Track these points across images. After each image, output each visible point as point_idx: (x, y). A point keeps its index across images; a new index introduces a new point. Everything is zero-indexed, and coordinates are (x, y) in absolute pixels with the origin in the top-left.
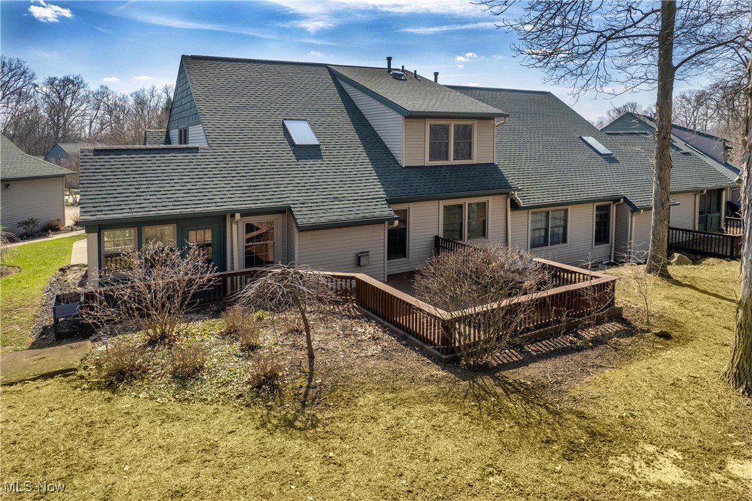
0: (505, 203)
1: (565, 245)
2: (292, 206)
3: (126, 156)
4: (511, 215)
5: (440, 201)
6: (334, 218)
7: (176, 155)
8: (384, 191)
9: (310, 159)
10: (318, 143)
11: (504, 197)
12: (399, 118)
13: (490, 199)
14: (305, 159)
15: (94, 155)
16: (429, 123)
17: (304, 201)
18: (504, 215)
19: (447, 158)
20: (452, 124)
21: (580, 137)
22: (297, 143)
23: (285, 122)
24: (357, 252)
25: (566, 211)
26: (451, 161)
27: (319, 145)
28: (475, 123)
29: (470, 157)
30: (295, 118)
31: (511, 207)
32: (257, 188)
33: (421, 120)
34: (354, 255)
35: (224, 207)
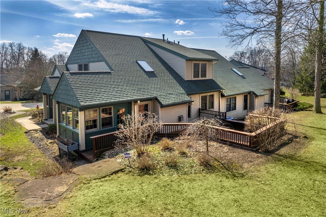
0: (219, 95)
1: (235, 111)
2: (157, 97)
3: (84, 76)
4: (221, 99)
5: (201, 94)
6: (173, 102)
7: (104, 75)
8: (184, 90)
9: (153, 77)
10: (153, 71)
11: (218, 92)
12: (184, 61)
13: (215, 93)
14: (152, 77)
15: (71, 75)
16: (194, 62)
17: (160, 95)
18: (218, 99)
19: (198, 77)
20: (201, 63)
21: (231, 69)
22: (146, 70)
23: (137, 61)
24: (179, 115)
25: (235, 98)
26: (200, 78)
27: (154, 71)
28: (207, 63)
29: (205, 76)
30: (140, 60)
31: (221, 96)
32: (141, 90)
33: (190, 61)
34: (177, 117)
35: (133, 98)
